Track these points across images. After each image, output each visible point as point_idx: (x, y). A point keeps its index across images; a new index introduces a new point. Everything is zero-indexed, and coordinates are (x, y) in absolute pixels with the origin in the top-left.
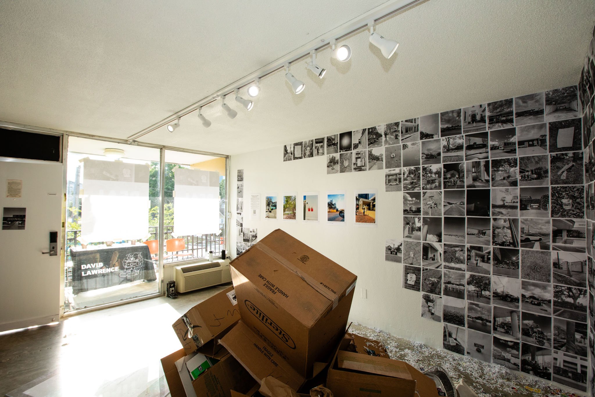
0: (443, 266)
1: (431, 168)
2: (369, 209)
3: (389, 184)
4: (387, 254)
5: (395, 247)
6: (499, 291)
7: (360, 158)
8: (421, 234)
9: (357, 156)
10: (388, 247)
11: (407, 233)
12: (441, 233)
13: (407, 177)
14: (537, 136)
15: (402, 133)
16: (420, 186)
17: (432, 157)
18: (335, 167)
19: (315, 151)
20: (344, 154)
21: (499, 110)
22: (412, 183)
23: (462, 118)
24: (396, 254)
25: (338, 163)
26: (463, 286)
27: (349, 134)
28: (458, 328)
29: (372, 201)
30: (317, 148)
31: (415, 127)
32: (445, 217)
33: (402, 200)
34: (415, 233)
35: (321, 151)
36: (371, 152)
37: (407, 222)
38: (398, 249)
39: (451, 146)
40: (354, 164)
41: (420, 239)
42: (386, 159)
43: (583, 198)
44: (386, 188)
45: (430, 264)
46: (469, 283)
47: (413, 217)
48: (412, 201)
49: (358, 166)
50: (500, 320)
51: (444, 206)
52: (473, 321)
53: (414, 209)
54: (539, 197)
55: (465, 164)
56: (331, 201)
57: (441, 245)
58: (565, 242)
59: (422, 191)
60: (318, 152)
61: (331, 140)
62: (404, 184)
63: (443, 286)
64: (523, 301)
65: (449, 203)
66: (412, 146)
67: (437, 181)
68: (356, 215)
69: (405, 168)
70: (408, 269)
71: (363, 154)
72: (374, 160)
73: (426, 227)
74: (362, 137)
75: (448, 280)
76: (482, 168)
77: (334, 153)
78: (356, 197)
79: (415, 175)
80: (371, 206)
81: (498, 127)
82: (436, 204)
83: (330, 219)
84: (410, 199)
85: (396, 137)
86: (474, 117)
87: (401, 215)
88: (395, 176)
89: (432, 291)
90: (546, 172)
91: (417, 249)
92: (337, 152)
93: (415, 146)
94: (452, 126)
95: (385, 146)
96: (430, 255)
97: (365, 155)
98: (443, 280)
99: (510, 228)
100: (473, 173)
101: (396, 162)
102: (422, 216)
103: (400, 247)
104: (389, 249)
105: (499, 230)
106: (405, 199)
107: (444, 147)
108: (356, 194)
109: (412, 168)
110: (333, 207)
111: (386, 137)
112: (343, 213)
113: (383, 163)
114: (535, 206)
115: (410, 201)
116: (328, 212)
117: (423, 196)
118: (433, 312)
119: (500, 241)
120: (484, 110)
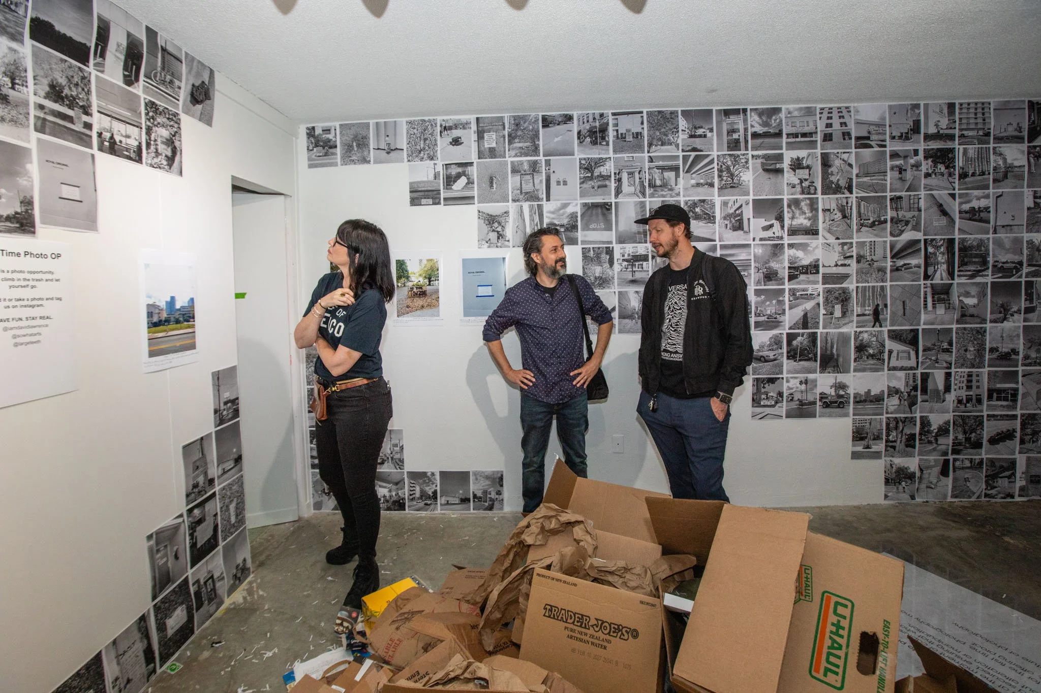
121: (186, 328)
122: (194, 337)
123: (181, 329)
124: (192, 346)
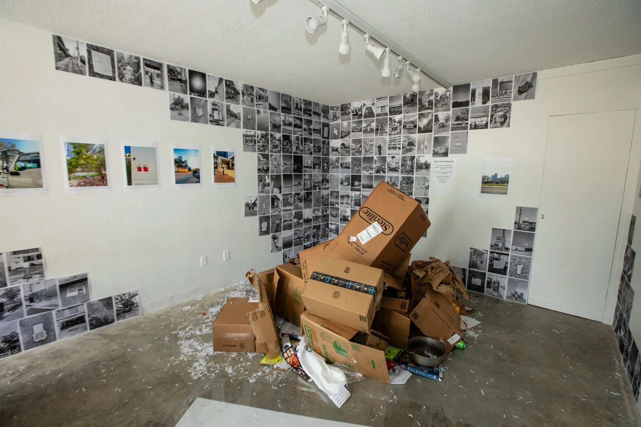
0: (282, 210)
1: (275, 135)
2: (229, 168)
3: (247, 144)
4: (246, 211)
5: (252, 202)
6: (306, 218)
7: (216, 110)
8: (269, 188)
9: (213, 107)
10: (247, 204)
11: (260, 190)
12: (281, 187)
13: (260, 140)
14: (319, 129)
15: (256, 98)
16: (269, 149)
17: (276, 127)
18: (183, 112)
19: (145, 79)
20: (197, 98)
21: (307, 106)
22: (263, 146)
23: (292, 103)
24: (253, 209)
25: (188, 108)
26: (292, 220)
27: (203, 76)
28: (289, 250)
29: (231, 160)
30: (150, 74)
31: (266, 97)
32: (283, 174)
33: (257, 160)
34: (267, 188)
35: (157, 81)
36: (229, 107)
37: (261, 179)
38: (255, 204)
39: (286, 122)
40: (211, 115)
41: (269, 193)
42: (243, 119)
43: (329, 163)
44: (244, 147)
45: (275, 211)
46: (294, 219)
47: (265, 175)
48: (264, 161)
49: (215, 118)
50: (306, 235)
51: (283, 166)
52: (296, 241)
53: (265, 168)
54: (318, 162)
55: (293, 137)
56: (180, 157)
57: (281, 195)
58: (325, 186)
59: (270, 153)
60: (152, 83)
61: (174, 73)
62: (258, 146)
63: (282, 224)
64: (314, 220)
65: (286, 164)
66: (264, 114)
67: (279, 146)
68: (215, 174)
69: (258, 132)
70: (262, 219)
71: (221, 107)
72: (233, 116)
73: (273, 182)
74: (218, 86)
75: (285, 219)
76: (300, 142)
77: (181, 93)
78: (214, 155)
79: (265, 139)
80: (230, 165)
81: (306, 117)
82: (278, 165)
83: (178, 182)
84: (262, 159)
85: (252, 99)
86: (297, 105)
87: (256, 174)
88: (250, 137)
89: (277, 231)
90: (321, 148)
91: (268, 201)
92: (185, 93)
93: (266, 114)
94: (287, 107)
95: (242, 105)
96: (276, 204)
97: (222, 108)
98: (282, 221)
99: (310, 180)
100: (297, 144)
101: (252, 124)
102: (270, 174)
103: (256, 202)
104: (248, 205)
105: (306, 181)
106: (259, 160)
107: (283, 121)
108: (213, 151)
109: (264, 132)
110: (183, 165)
111: (243, 96)
112: (199, 172)
113: (240, 122)
114: (317, 167)
115: (262, 161)
116: (176, 172)
117: (271, 158)
118: (277, 246)
119: (306, 188)
120: (301, 103)
121: (501, 186)
122: (507, 190)
123: (499, 186)
124: (506, 193)
